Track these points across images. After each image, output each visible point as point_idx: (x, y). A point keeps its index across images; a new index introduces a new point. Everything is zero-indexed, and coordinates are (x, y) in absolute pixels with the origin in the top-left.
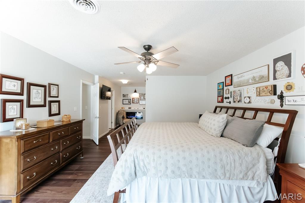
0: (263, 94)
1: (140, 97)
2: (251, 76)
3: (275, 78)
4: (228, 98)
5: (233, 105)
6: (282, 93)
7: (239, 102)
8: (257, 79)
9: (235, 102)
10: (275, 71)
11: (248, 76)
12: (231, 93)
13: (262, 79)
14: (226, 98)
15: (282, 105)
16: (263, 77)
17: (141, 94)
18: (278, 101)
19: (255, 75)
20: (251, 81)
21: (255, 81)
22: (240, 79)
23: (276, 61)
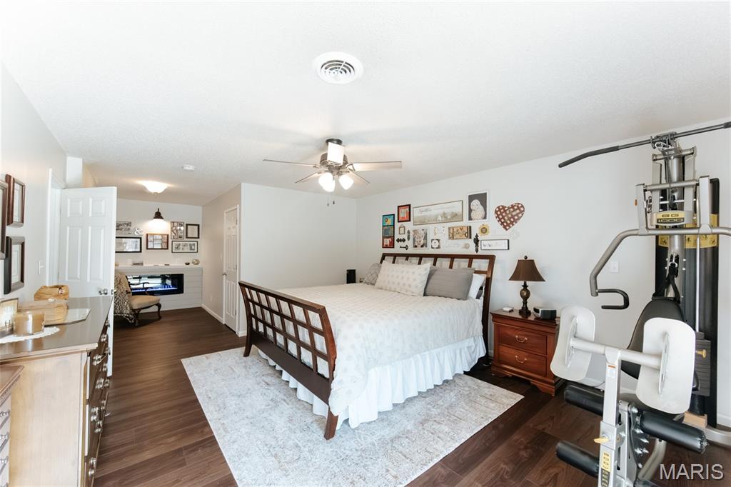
0: (458, 236)
1: (172, 231)
2: (441, 212)
3: (470, 219)
4: (404, 240)
5: (411, 250)
6: (477, 236)
7: (422, 246)
8: (449, 217)
9: (416, 246)
10: (470, 211)
11: (435, 211)
12: (409, 232)
13: (456, 217)
14: (398, 240)
15: (477, 251)
16: (456, 215)
17: (175, 224)
18: (473, 245)
19: (446, 211)
20: (440, 218)
21: (446, 218)
22: (424, 214)
23: (471, 198)
